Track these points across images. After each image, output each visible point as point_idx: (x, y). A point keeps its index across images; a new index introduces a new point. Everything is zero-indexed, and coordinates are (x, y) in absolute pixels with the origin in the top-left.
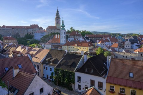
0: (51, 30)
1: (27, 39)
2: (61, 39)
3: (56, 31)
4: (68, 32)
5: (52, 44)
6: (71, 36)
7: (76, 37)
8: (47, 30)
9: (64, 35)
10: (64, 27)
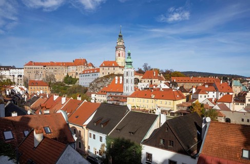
0: (107, 68)
1: (67, 85)
2: (125, 85)
3: (118, 71)
4: (140, 72)
5: (108, 94)
6: (143, 80)
7: (153, 82)
8: (101, 69)
9: (131, 78)
10: (131, 63)
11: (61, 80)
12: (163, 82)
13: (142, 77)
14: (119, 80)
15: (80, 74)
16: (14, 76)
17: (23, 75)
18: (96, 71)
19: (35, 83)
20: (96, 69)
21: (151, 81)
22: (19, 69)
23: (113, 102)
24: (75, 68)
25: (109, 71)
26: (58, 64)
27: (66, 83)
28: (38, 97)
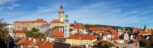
0: (55, 23)
1: (33, 33)
2: (65, 32)
3: (60, 25)
4: (72, 25)
5: (56, 37)
6: (74, 29)
7: (79, 30)
8: (51, 24)
9: (68, 28)
10: (68, 20)
11: (31, 30)
12: (85, 30)
13: (73, 28)
14: (61, 29)
15: (40, 27)
16: (9, 28)
17: (12, 28)
18: (48, 25)
19: (18, 32)
20: (49, 24)
21: (78, 30)
22: (11, 25)
23: (58, 42)
24: (37, 24)
25: (55, 25)
26: (29, 22)
27: (33, 32)
28: (21, 39)
